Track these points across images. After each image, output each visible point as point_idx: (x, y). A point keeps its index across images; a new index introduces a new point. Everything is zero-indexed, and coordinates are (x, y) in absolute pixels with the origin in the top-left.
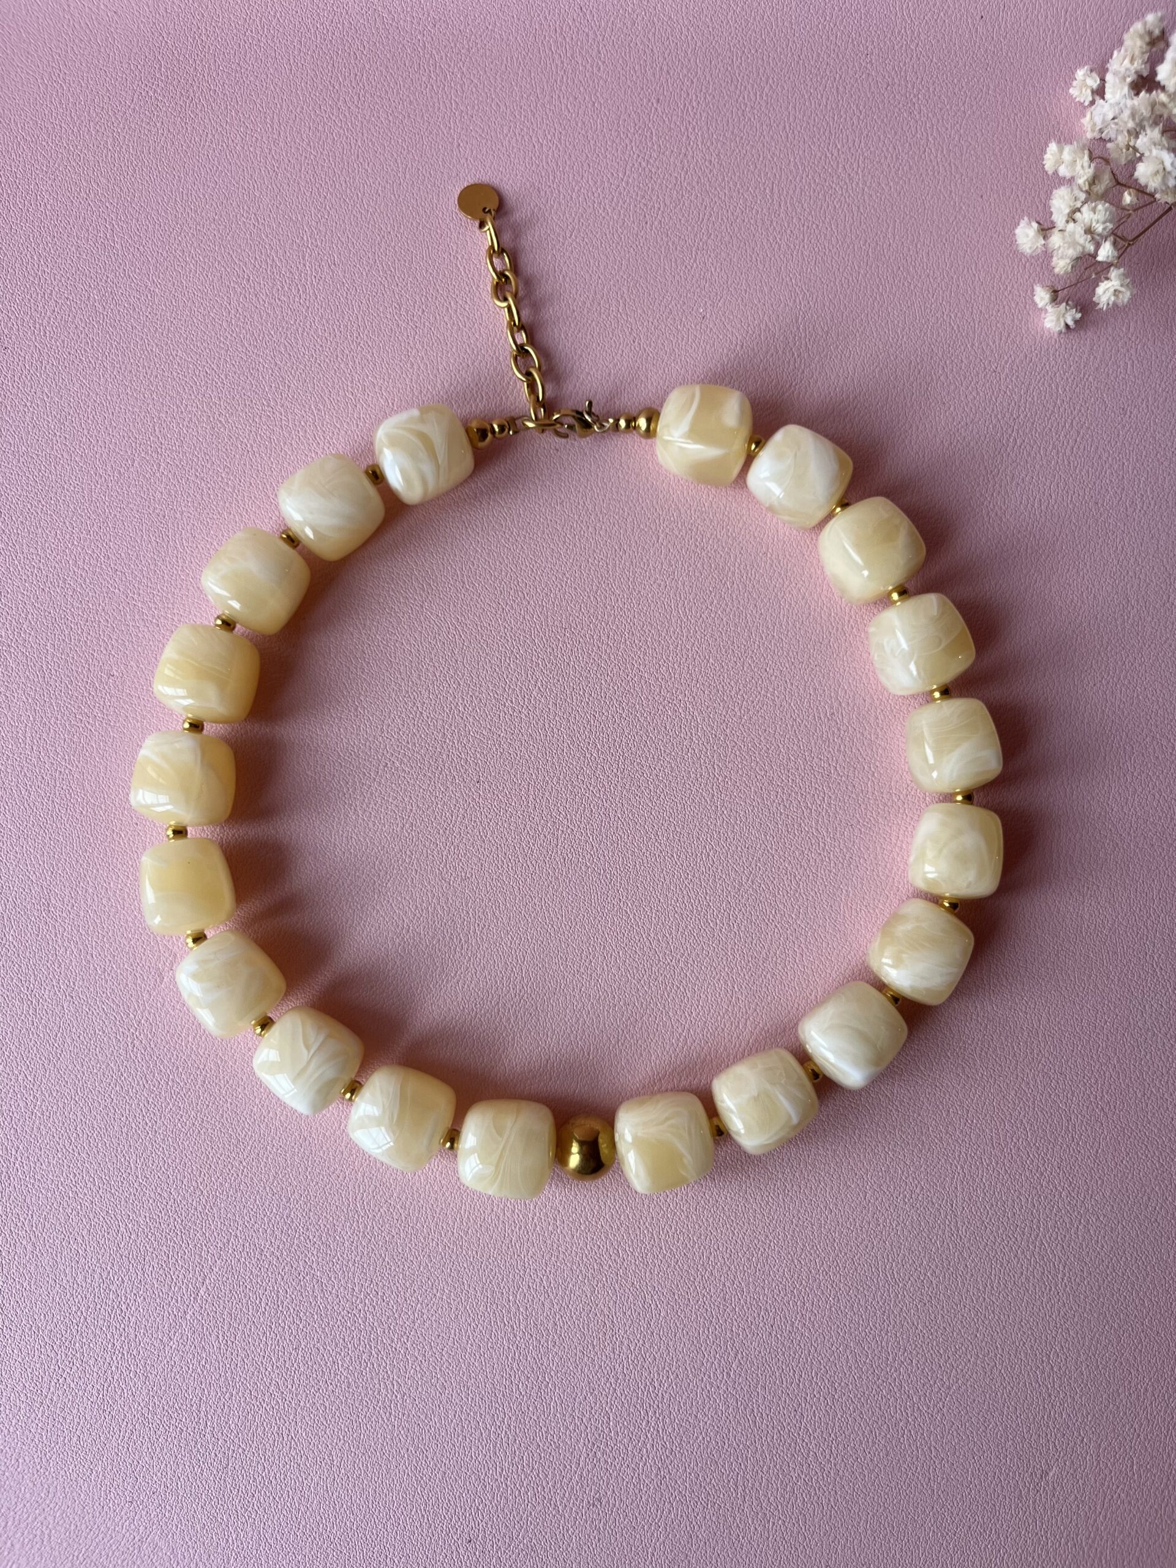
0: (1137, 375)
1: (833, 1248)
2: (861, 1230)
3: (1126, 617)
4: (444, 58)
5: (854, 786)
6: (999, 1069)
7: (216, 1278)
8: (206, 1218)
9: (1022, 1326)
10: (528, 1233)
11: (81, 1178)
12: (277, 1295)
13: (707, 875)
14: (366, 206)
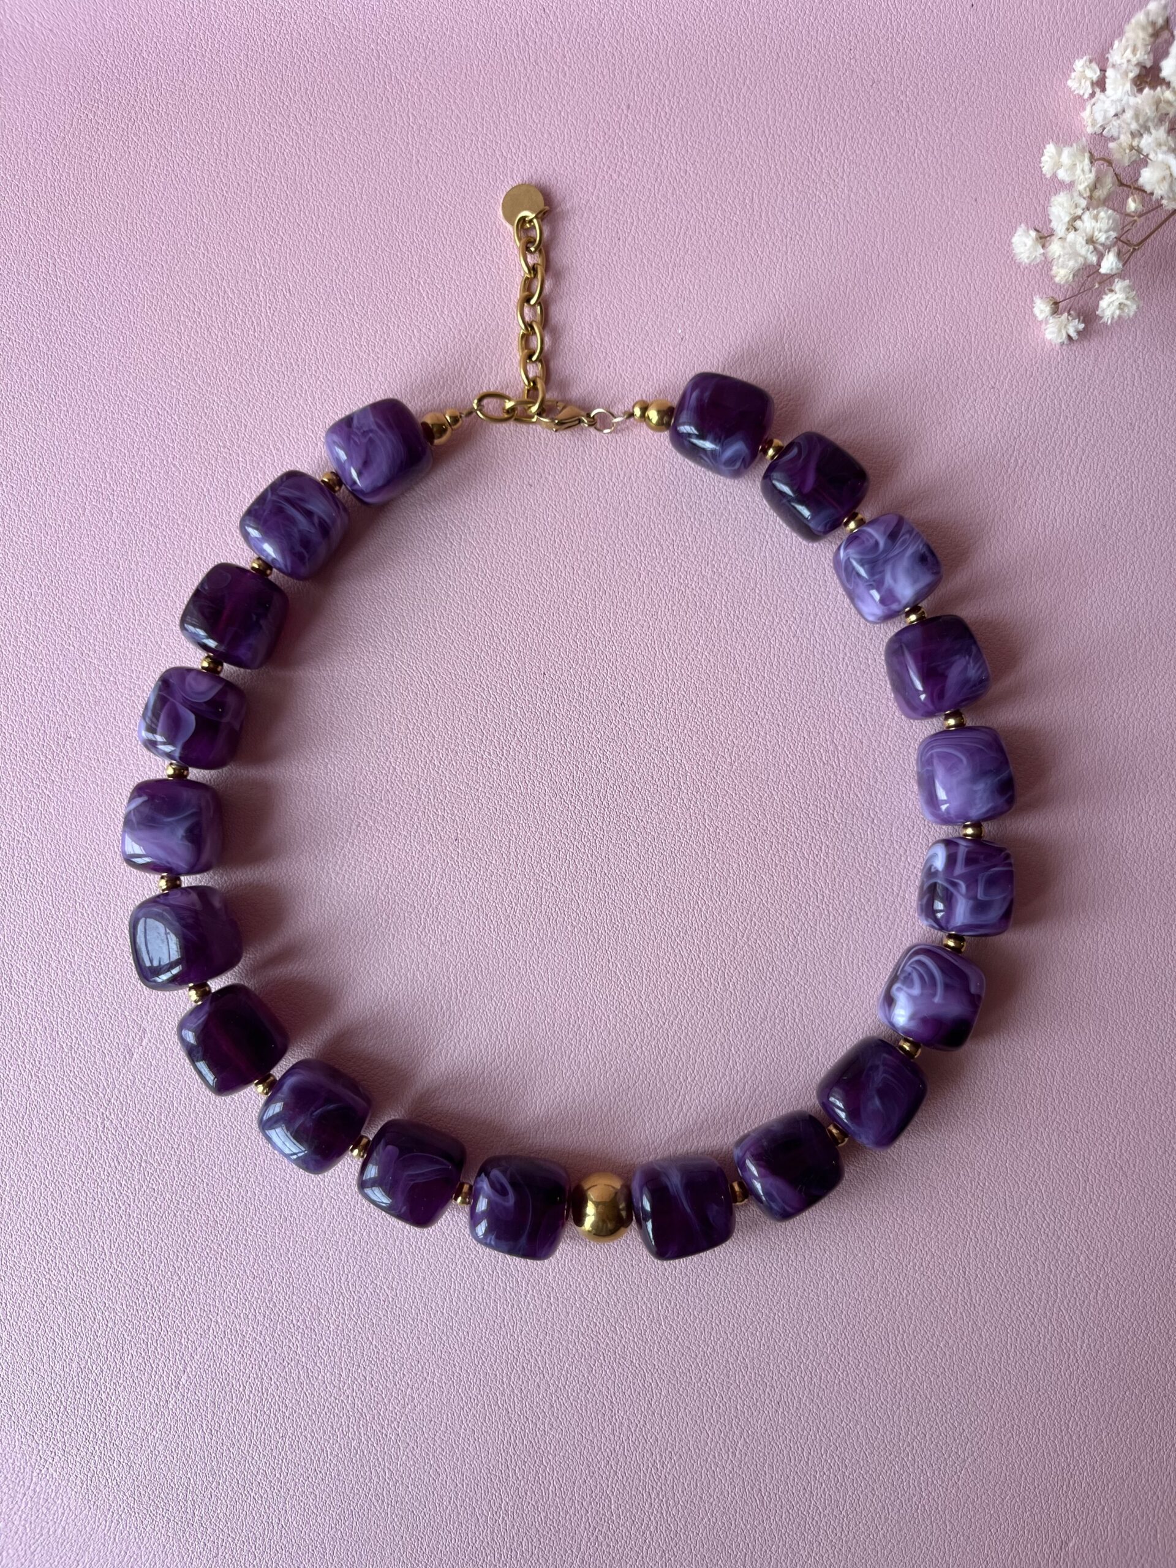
0: (1145, 387)
1: (841, 1320)
2: (870, 1301)
3: (1137, 646)
4: (399, 68)
5: (853, 834)
6: (1012, 1128)
7: (197, 1367)
8: (184, 1304)
9: (1040, 1396)
10: (521, 1311)
11: (54, 1265)
12: (261, 1383)
13: (700, 932)
14: (321, 230)
